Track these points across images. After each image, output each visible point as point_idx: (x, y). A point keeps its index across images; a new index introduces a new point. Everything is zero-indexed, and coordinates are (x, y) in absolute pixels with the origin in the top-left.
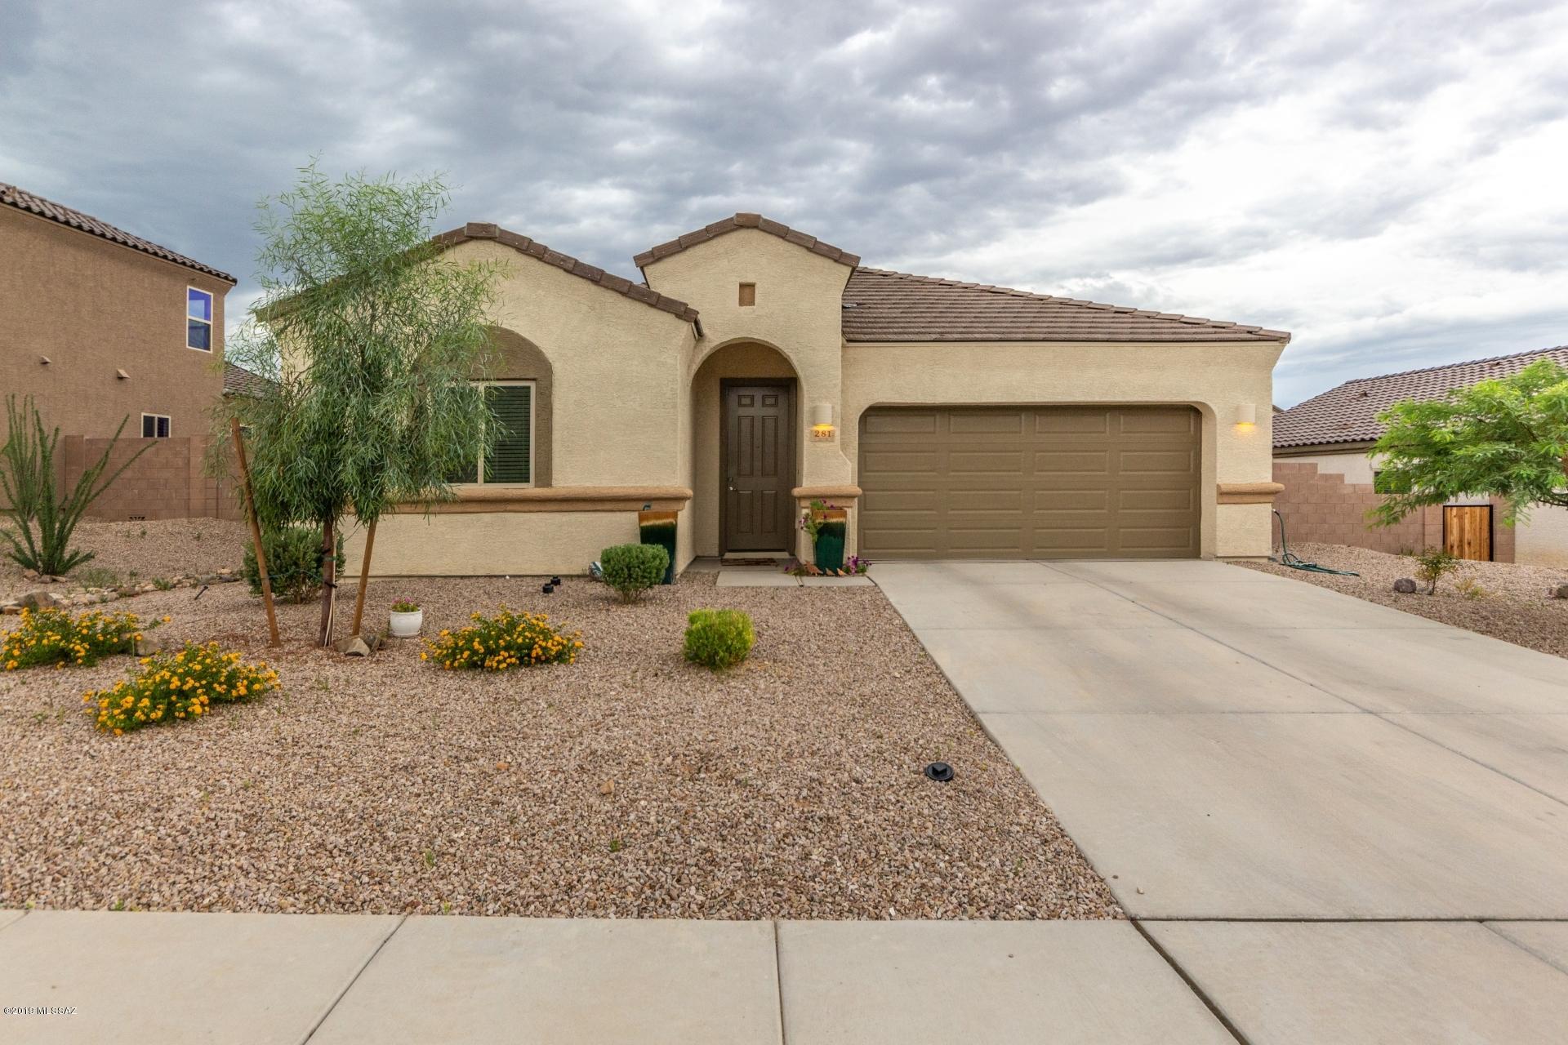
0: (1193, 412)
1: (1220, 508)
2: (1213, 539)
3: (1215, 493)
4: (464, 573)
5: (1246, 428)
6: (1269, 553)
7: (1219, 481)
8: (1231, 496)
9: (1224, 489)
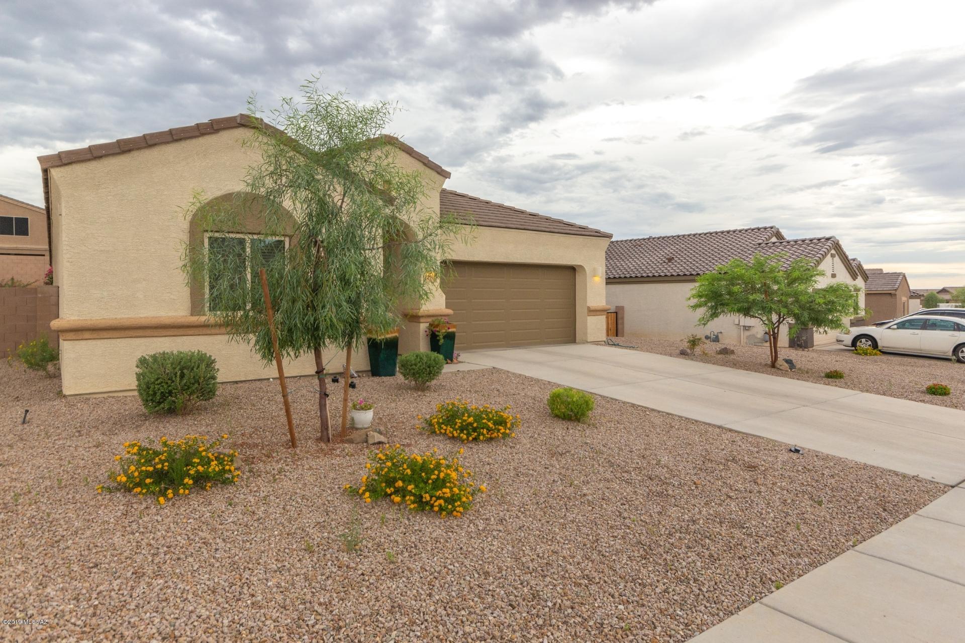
0: (572, 270)
1: (589, 318)
2: (585, 334)
3: (586, 311)
4: (238, 379)
5: (597, 279)
6: (605, 339)
7: (588, 304)
8: (593, 312)
9: (592, 308)
